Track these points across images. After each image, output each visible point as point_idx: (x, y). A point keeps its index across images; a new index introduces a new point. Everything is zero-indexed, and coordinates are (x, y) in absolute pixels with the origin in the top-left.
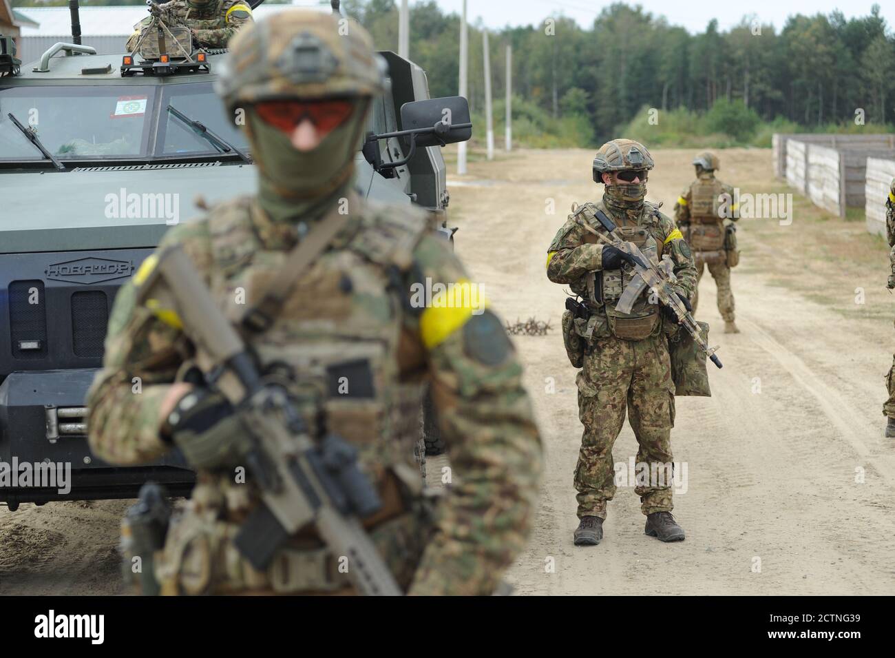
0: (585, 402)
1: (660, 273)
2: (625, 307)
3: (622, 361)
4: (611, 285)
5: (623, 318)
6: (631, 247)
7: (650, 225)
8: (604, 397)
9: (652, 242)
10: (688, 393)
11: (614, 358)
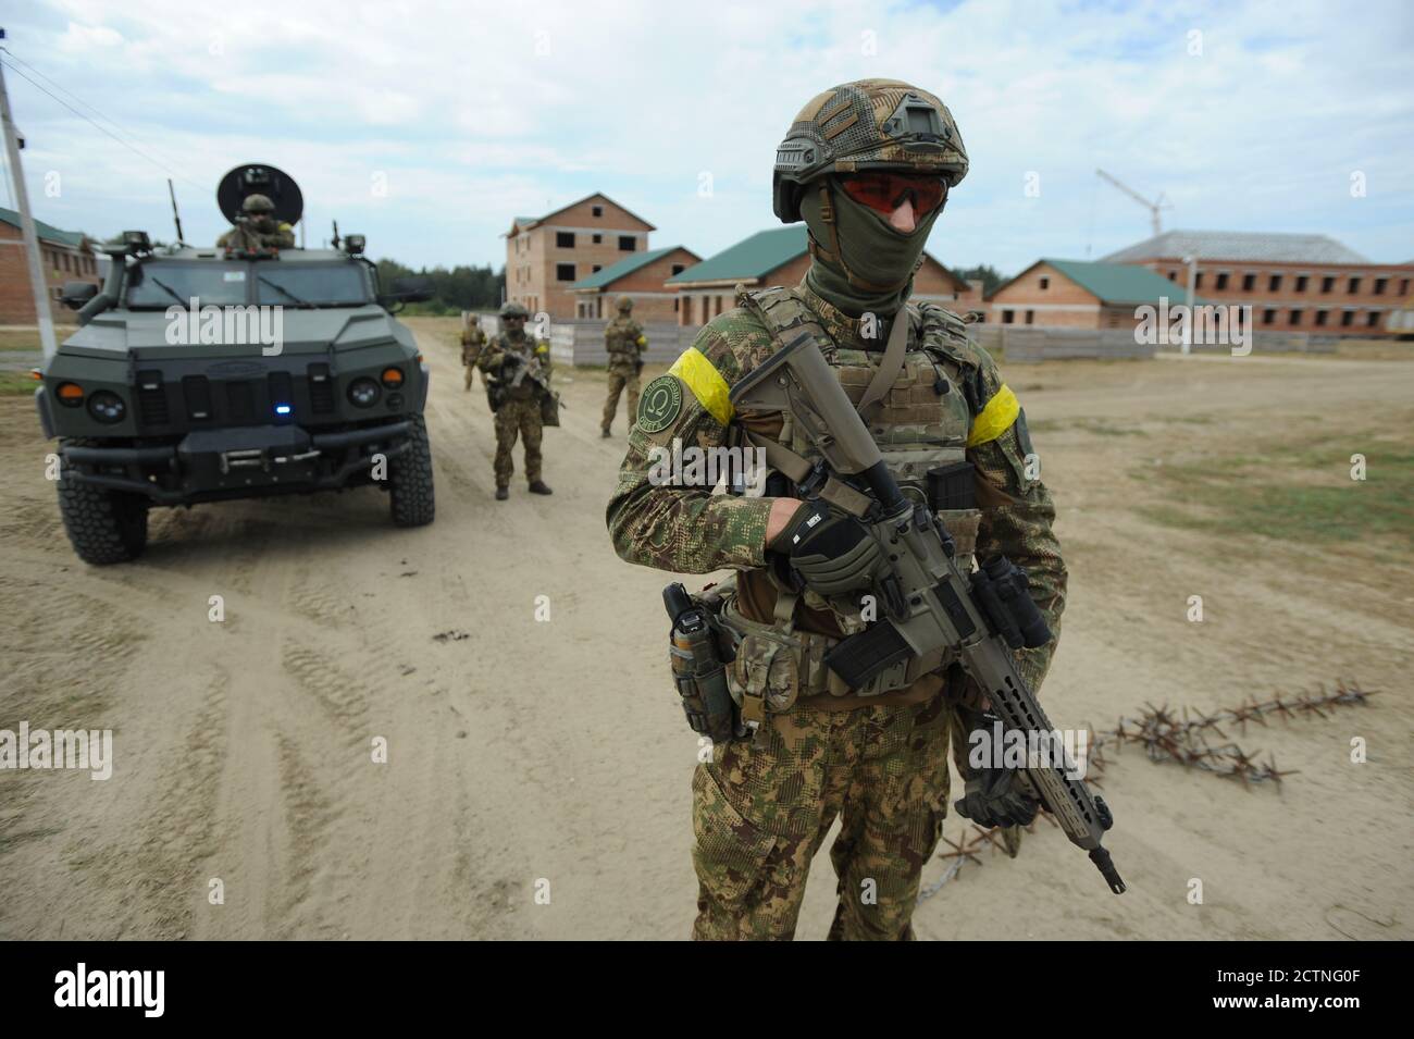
0: (499, 430)
1: (533, 366)
2: (517, 383)
3: (515, 410)
4: (508, 374)
5: (516, 389)
6: (518, 354)
7: (528, 344)
8: (507, 427)
9: (529, 351)
10: (550, 425)
11: (512, 410)
